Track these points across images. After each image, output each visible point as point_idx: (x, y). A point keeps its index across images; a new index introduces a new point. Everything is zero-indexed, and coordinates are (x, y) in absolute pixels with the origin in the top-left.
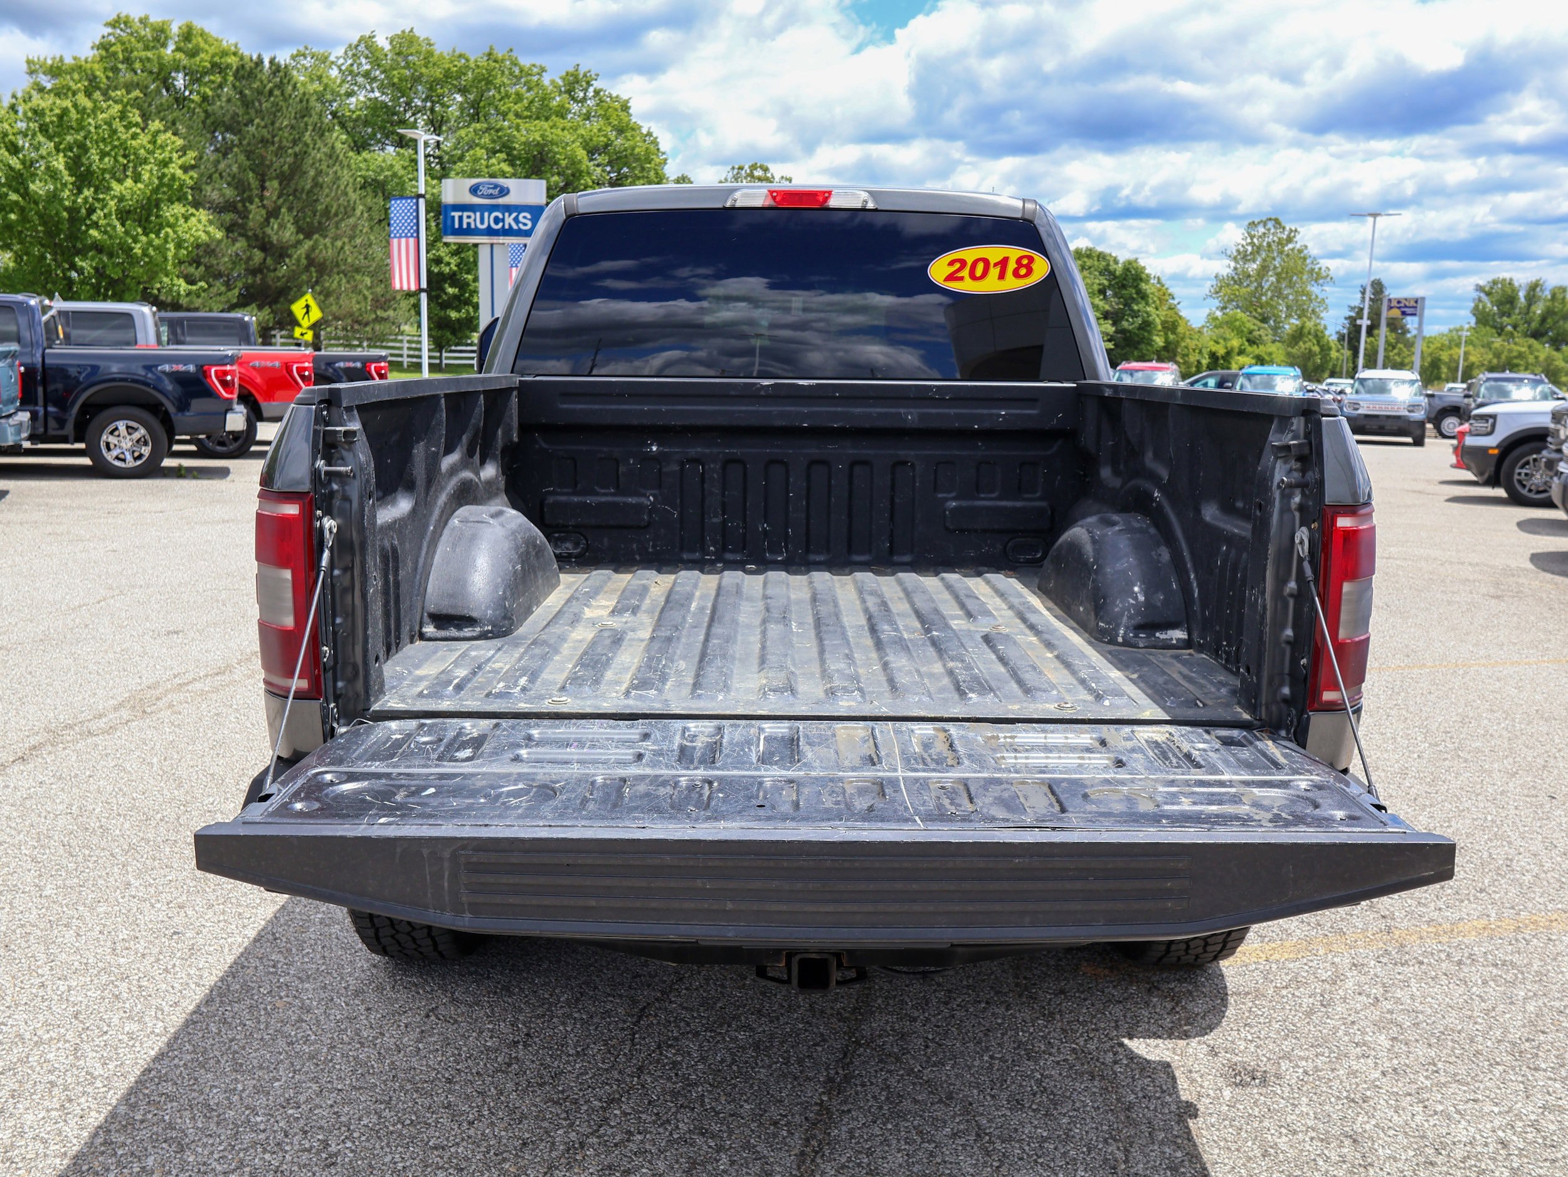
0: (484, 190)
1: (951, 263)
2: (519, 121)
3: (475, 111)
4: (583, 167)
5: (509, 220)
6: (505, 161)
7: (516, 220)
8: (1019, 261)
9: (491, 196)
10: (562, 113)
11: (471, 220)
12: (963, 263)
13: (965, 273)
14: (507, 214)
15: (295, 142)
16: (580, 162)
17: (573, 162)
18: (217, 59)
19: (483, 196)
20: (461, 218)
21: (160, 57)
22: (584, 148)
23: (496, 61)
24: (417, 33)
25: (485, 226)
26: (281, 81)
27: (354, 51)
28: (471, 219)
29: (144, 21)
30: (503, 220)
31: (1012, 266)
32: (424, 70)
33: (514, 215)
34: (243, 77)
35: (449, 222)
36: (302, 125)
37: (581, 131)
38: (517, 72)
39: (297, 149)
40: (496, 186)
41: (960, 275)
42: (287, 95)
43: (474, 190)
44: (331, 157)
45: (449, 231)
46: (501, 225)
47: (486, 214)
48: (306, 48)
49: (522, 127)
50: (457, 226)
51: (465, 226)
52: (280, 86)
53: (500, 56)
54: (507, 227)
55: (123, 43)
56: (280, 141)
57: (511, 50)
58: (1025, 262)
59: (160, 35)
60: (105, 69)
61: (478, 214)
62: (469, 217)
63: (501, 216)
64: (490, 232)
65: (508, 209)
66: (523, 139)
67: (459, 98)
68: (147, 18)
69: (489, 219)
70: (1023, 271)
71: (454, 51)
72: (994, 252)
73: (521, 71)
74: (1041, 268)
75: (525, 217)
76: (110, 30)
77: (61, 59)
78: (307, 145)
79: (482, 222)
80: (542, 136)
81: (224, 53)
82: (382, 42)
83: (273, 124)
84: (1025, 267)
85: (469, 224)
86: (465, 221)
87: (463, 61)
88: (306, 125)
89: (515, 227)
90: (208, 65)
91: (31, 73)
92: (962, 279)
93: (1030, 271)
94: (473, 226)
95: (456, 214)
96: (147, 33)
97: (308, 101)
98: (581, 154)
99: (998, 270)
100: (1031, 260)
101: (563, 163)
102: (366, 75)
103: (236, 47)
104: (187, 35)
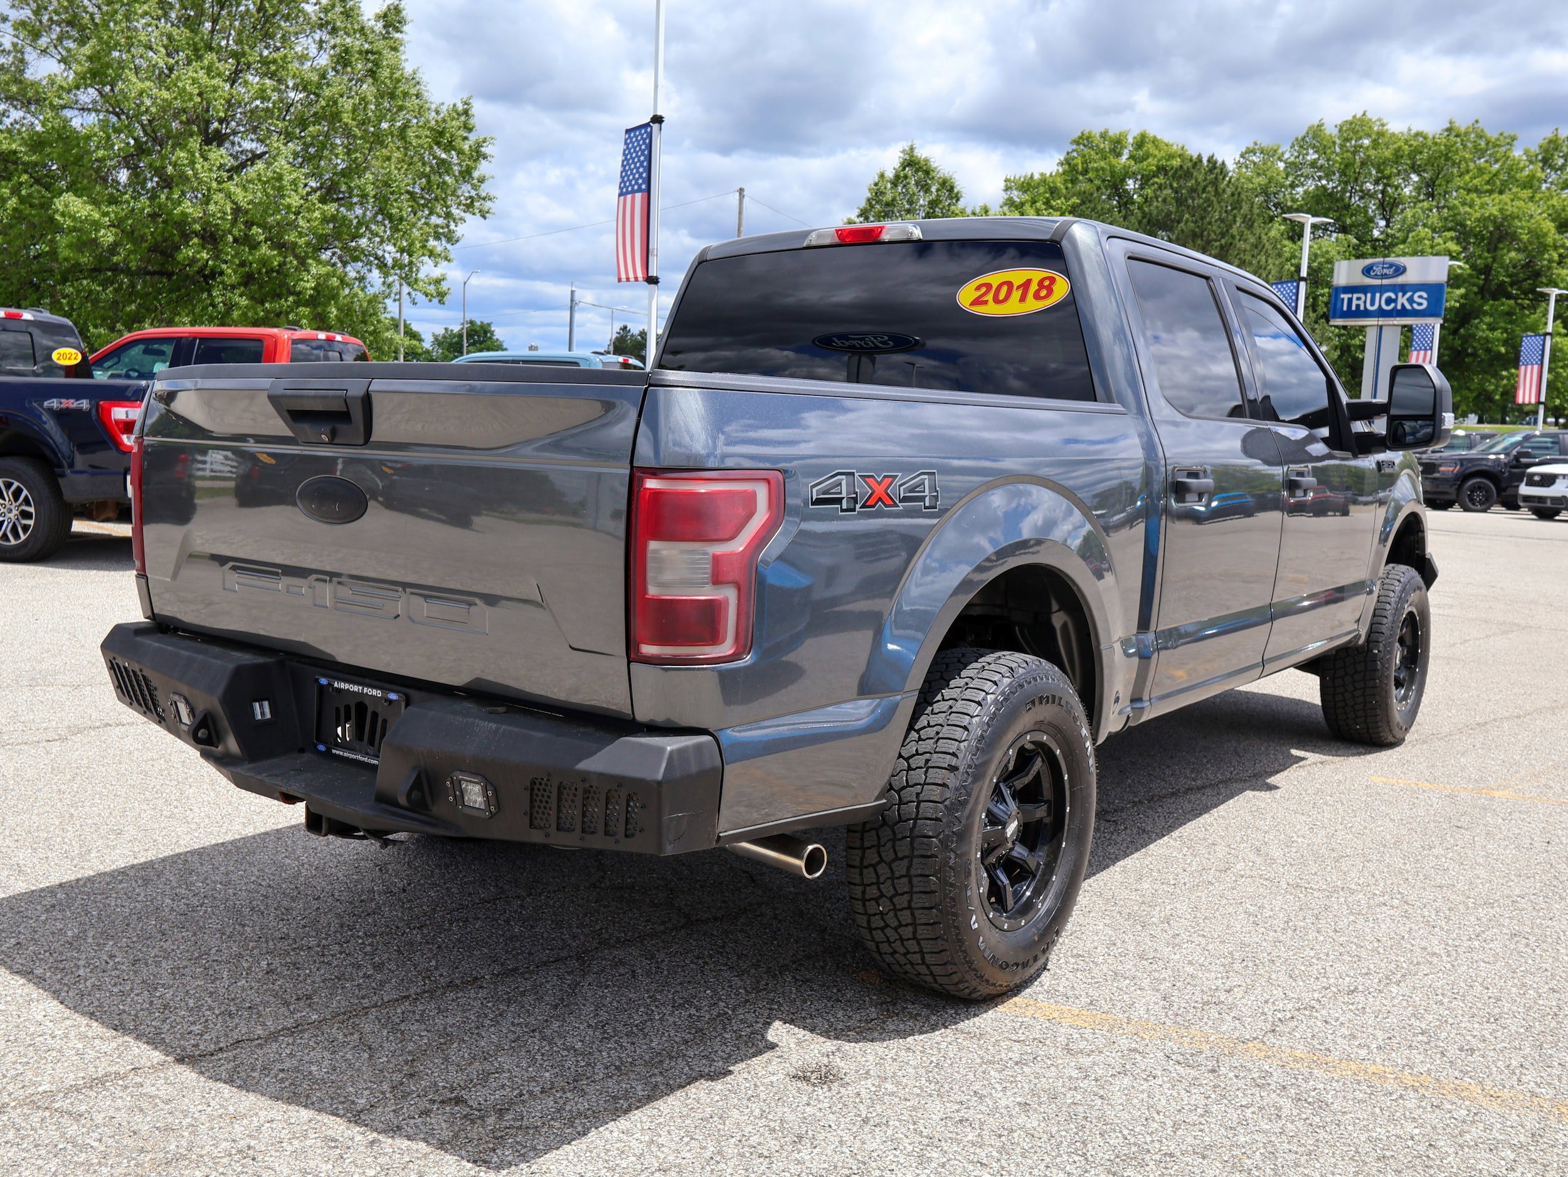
0: (1378, 270)
1: (978, 288)
2: (1474, 195)
3: (1430, 189)
4: (1549, 241)
5: (1402, 300)
6: (1452, 239)
7: (1411, 300)
8: (1041, 283)
9: (1384, 276)
10: (1530, 183)
11: (1361, 303)
12: (989, 286)
13: (990, 297)
14: (1400, 294)
15: (1223, 235)
16: (1546, 235)
17: (1538, 235)
18: (1164, 162)
19: (1376, 277)
20: (1350, 300)
21: (1112, 166)
22: (1553, 221)
23: (1457, 136)
24: (1369, 115)
25: (1376, 307)
26: (1216, 178)
27: (1302, 144)
28: (1359, 301)
29: (1104, 136)
30: (1395, 301)
31: (1034, 287)
32: (1372, 152)
33: (1409, 294)
34: (1180, 177)
35: (1339, 305)
36: (1230, 217)
37: (1554, 202)
38: (1483, 144)
39: (1223, 241)
40: (1391, 265)
41: (985, 299)
42: (1220, 191)
43: (1367, 271)
44: (1256, 247)
45: (1338, 313)
46: (1393, 305)
47: (1378, 295)
48: (1256, 144)
49: (1478, 201)
50: (1345, 308)
51: (1354, 308)
52: (1215, 183)
53: (1463, 130)
54: (1399, 307)
55: (1084, 156)
56: (1209, 235)
57: (1477, 122)
58: (1047, 283)
59: (1117, 145)
60: (1066, 181)
61: (1369, 295)
62: (1359, 299)
63: (1393, 296)
64: (1381, 313)
65: (1403, 288)
66: (1478, 215)
67: (1415, 178)
68: (1106, 132)
69: (1380, 301)
70: (1043, 293)
71: (1410, 130)
72: (1017, 276)
73: (1487, 144)
74: (1061, 288)
75: (1420, 297)
76: (1075, 147)
77: (1032, 176)
78: (1233, 237)
79: (1372, 304)
80: (1501, 210)
81: (1171, 157)
82: (1331, 130)
83: (1202, 218)
84: (1047, 286)
85: (1358, 306)
86: (1355, 302)
87: (1421, 139)
88: (1235, 217)
89: (1408, 307)
90: (1154, 168)
91: (1007, 189)
92: (986, 302)
93: (1050, 291)
94: (1362, 308)
95: (1345, 297)
96: (1106, 146)
97: (1239, 194)
98: (1549, 226)
99: (1020, 292)
100: (1052, 280)
101: (1525, 237)
102: (1313, 164)
103: (1183, 148)
104: (1141, 142)
